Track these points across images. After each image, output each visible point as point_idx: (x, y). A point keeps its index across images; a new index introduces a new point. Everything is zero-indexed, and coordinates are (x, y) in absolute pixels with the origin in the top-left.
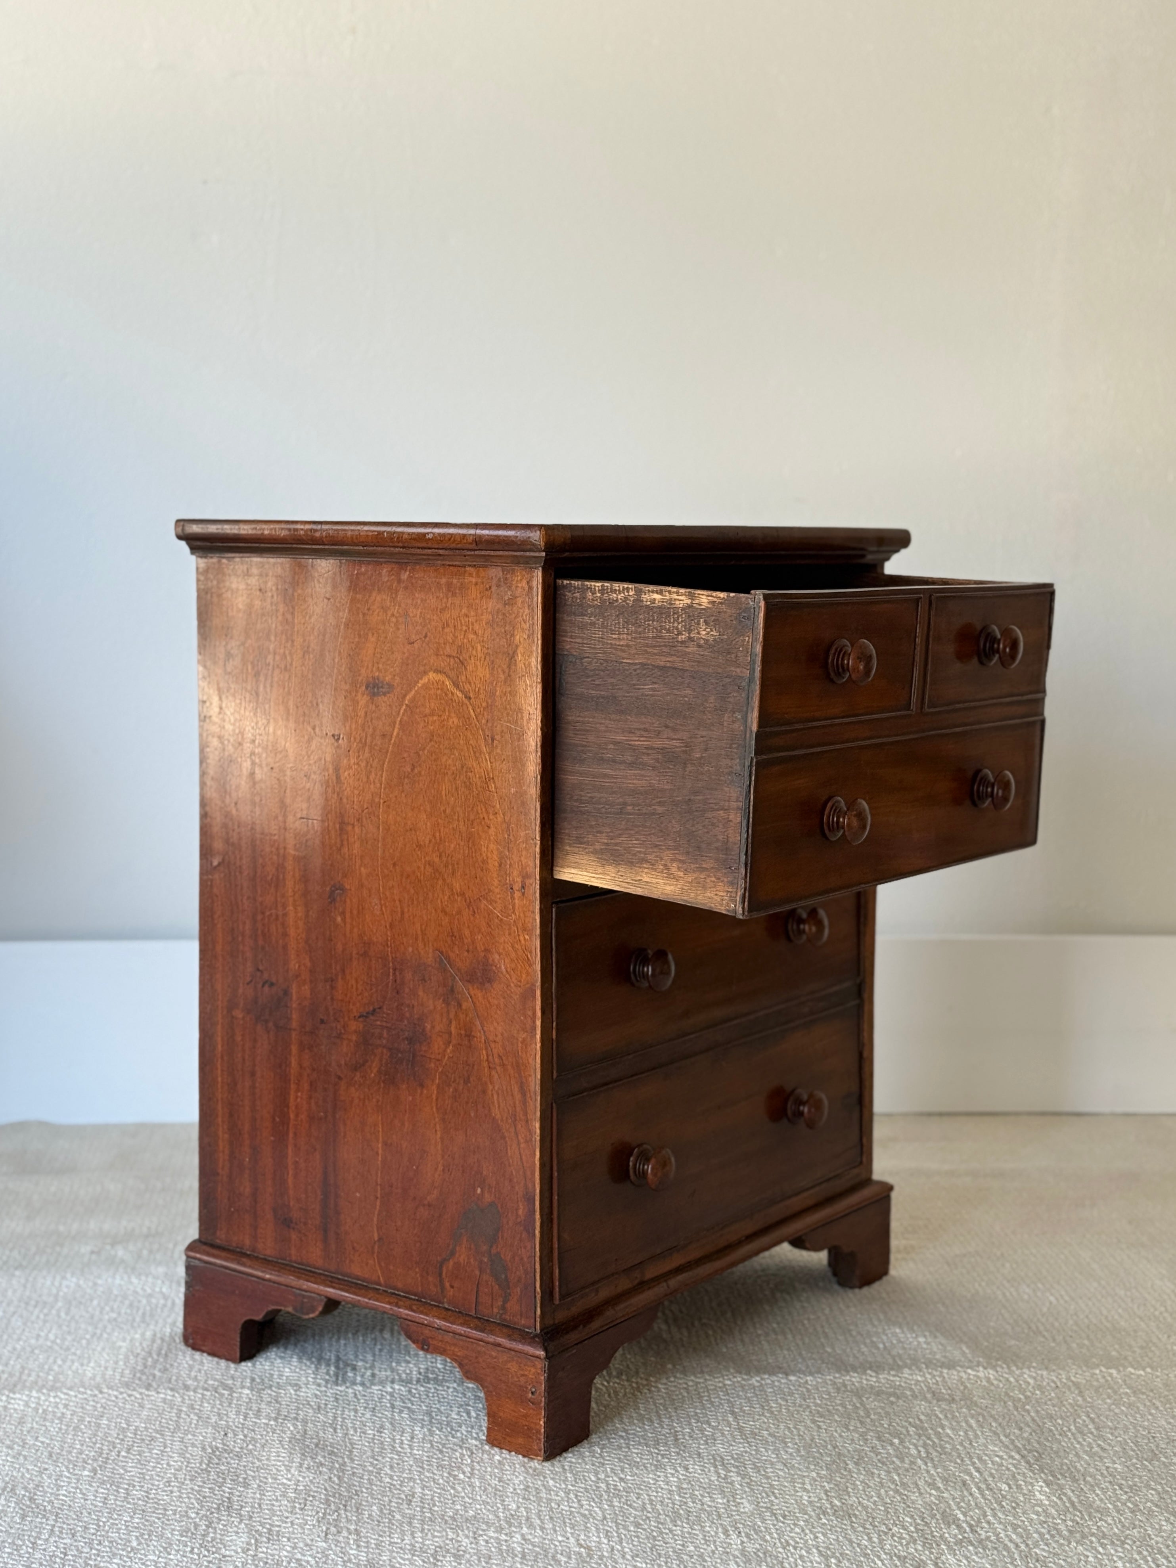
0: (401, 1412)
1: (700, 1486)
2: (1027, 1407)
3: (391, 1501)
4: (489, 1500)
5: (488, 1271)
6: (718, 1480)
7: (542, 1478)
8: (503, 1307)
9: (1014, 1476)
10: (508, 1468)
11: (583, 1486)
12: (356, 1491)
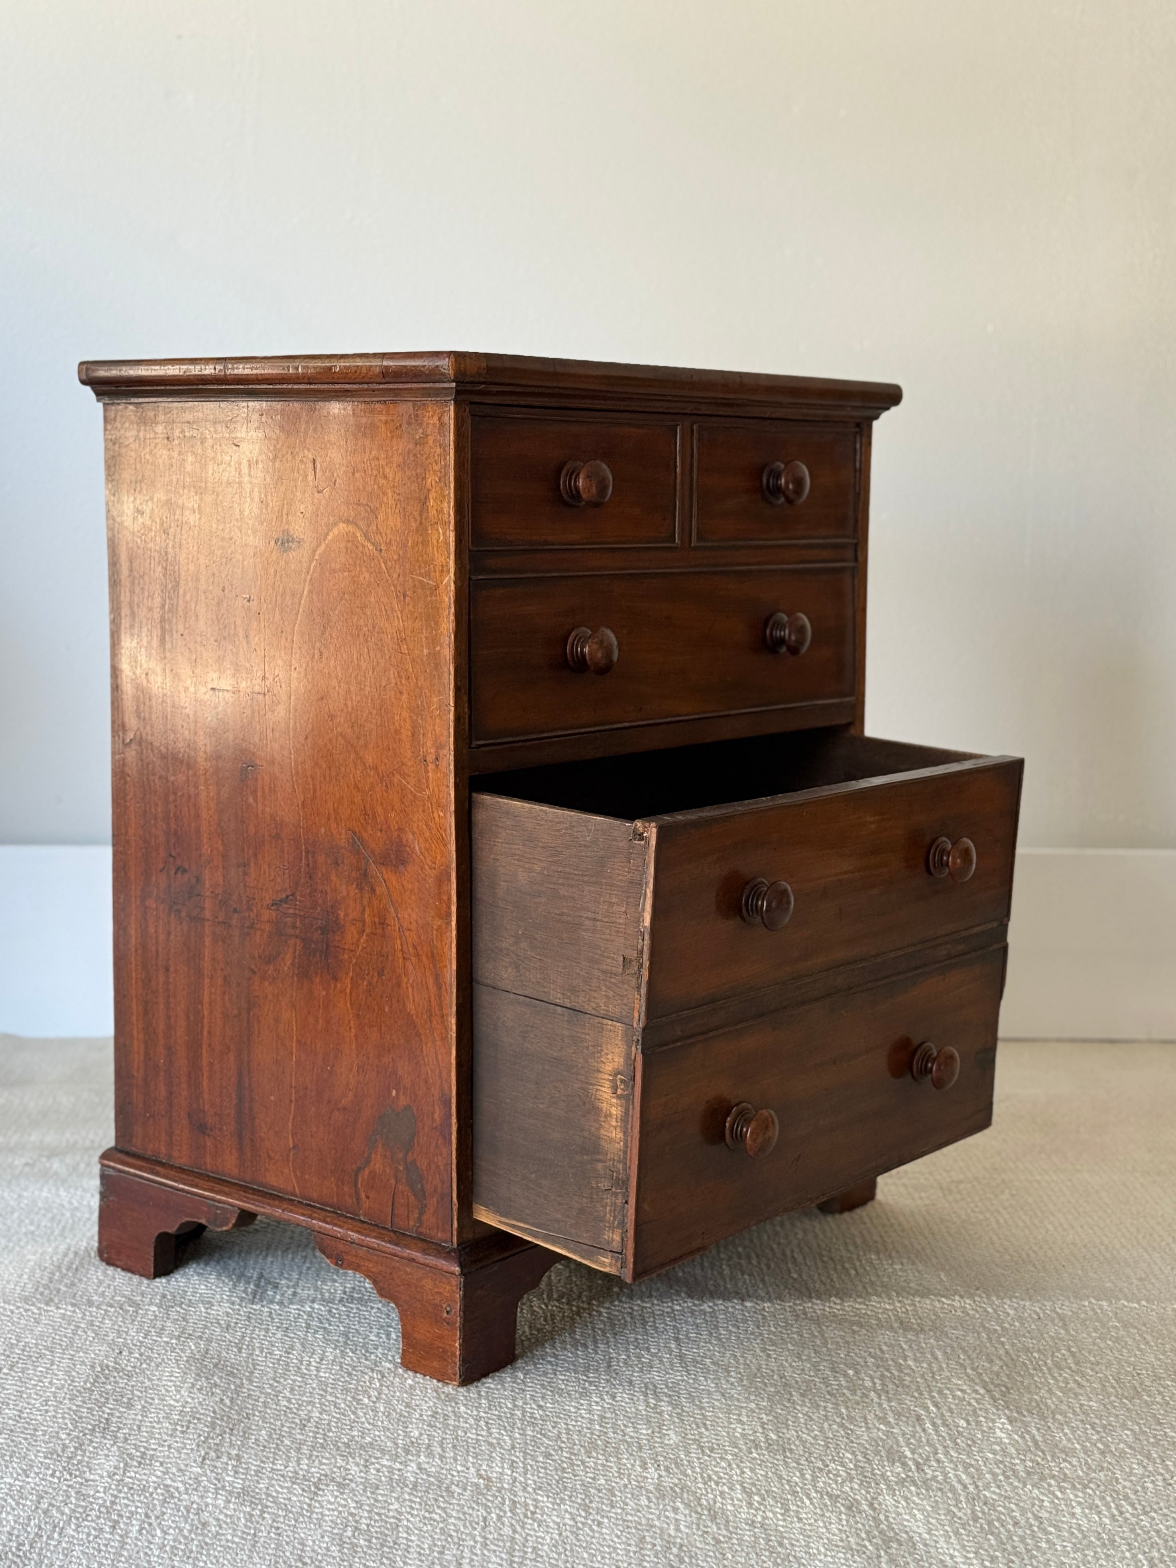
0: (316, 1332)
1: (624, 1416)
2: (1003, 1339)
3: (283, 1426)
4: (391, 1427)
5: (404, 1181)
6: (645, 1410)
7: (453, 1405)
8: (420, 1220)
9: (975, 1411)
10: (419, 1393)
11: (497, 1413)
12: (247, 1414)
